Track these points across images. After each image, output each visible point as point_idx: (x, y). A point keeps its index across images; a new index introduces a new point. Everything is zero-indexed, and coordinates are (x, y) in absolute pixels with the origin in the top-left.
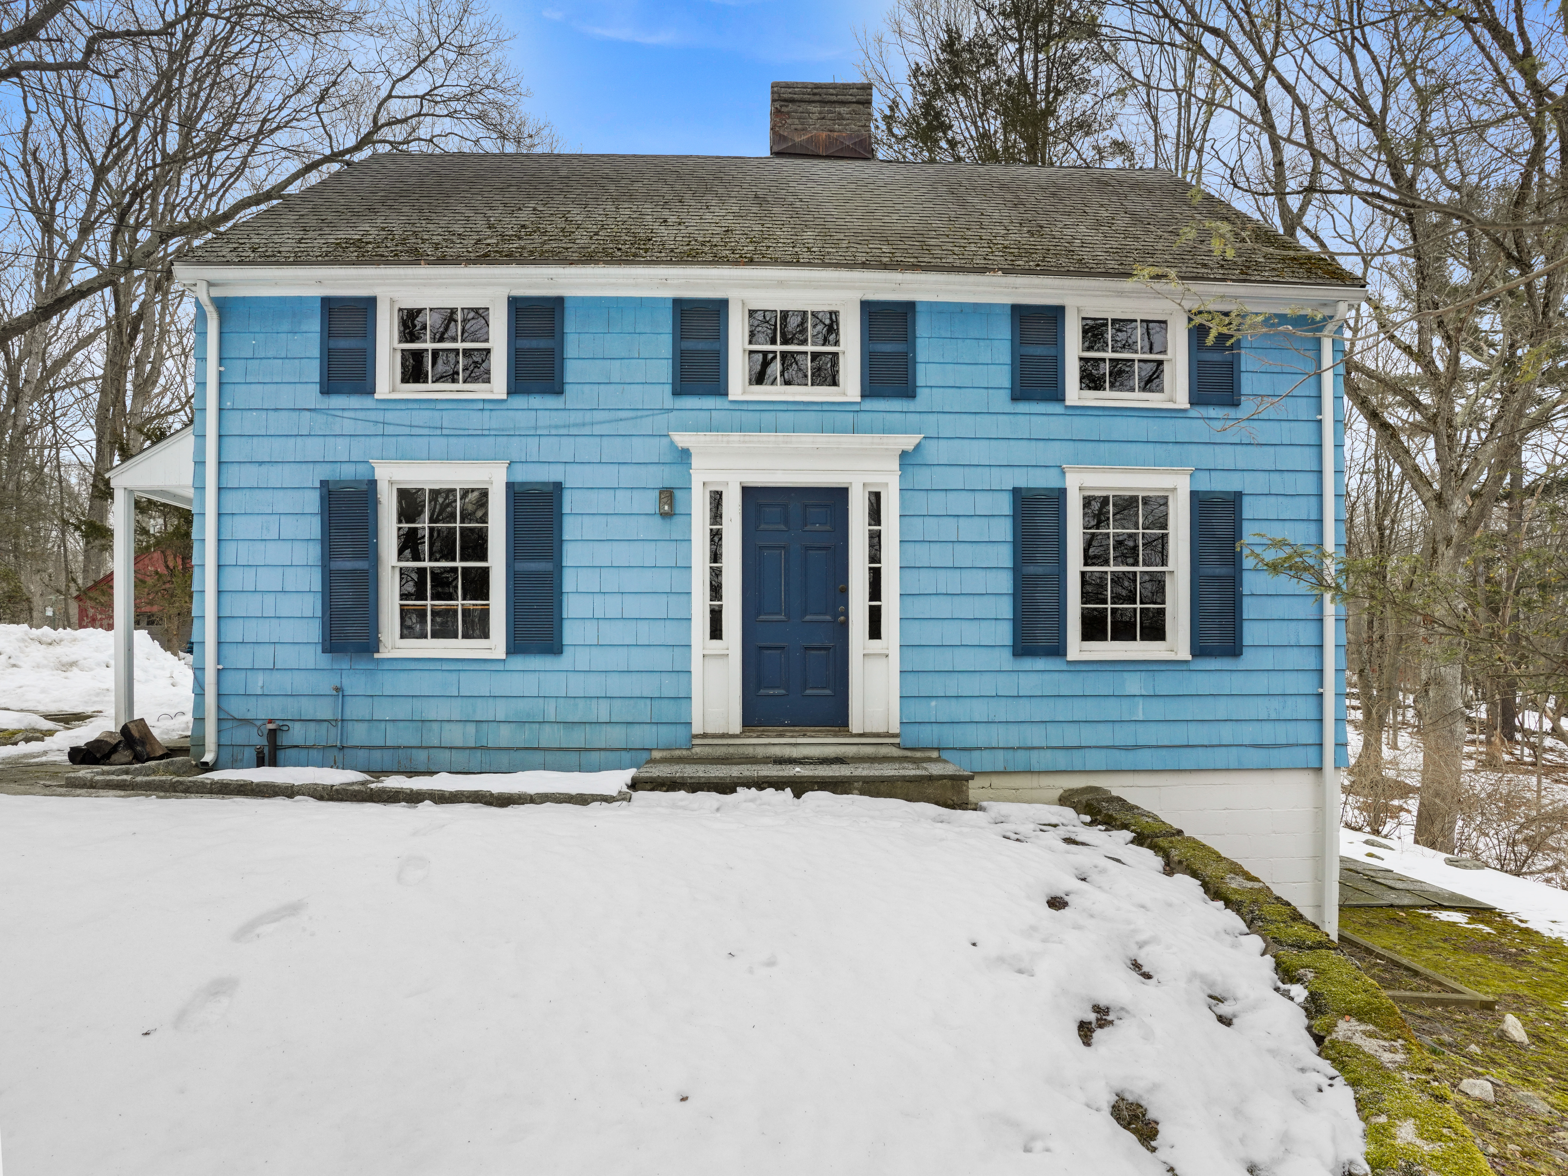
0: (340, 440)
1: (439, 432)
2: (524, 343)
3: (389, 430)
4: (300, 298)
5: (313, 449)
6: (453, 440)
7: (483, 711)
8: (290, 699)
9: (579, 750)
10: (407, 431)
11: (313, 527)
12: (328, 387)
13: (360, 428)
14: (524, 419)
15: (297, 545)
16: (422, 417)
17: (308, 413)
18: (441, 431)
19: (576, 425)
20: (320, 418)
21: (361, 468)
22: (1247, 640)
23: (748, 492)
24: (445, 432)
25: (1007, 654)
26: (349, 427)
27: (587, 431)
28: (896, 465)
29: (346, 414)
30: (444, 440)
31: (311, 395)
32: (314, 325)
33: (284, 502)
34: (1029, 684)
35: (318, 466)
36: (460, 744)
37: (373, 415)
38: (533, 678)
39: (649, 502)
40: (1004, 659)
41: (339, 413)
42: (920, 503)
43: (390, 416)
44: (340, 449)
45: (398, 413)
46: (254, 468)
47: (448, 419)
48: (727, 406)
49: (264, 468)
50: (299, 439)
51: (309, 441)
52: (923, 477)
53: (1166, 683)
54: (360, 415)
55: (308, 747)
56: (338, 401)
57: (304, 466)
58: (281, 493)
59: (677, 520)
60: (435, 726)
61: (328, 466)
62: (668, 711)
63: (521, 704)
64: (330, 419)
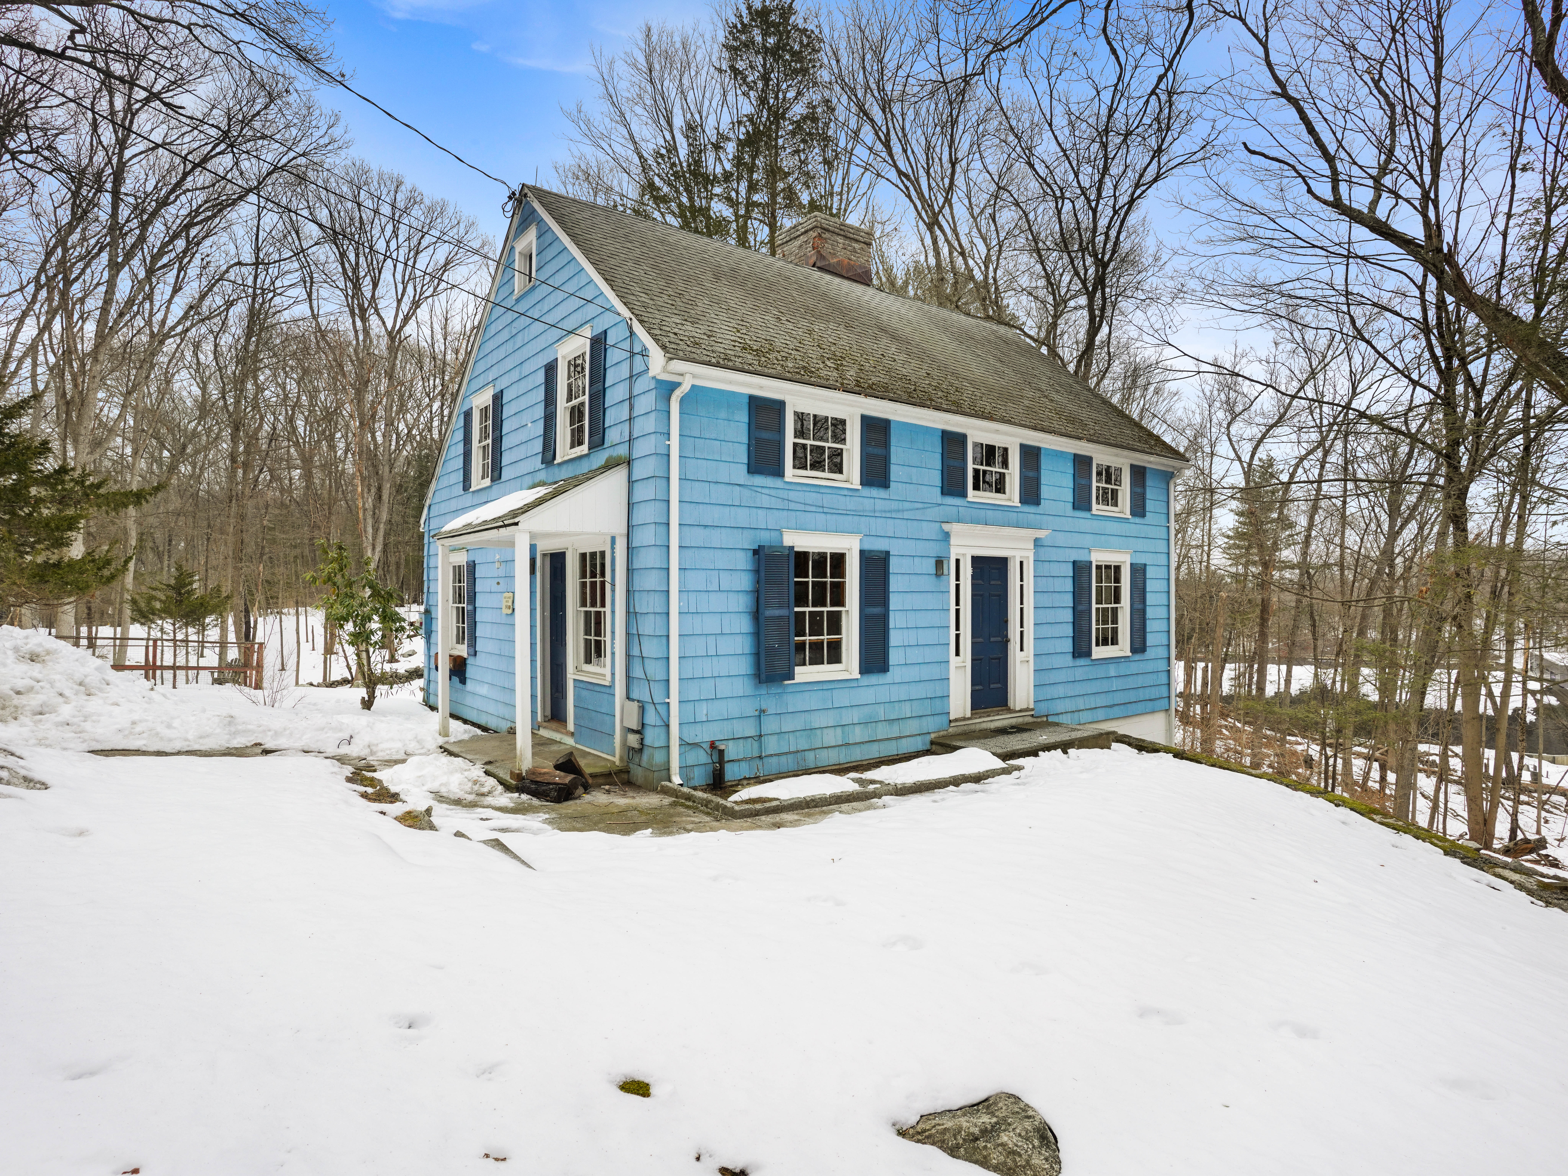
0: (760, 511)
1: (821, 510)
2: (871, 450)
3: (792, 506)
4: (734, 393)
5: (742, 517)
6: (829, 516)
7: (848, 717)
8: (725, 722)
9: (896, 738)
10: (802, 507)
11: (745, 581)
12: (754, 468)
13: (775, 503)
14: (868, 504)
15: (731, 595)
16: (811, 498)
17: (738, 488)
18: (823, 510)
19: (895, 511)
20: (746, 492)
21: (774, 534)
22: (1149, 643)
23: (976, 560)
24: (825, 510)
25: (1069, 657)
26: (766, 501)
27: (900, 515)
28: (1031, 545)
29: (764, 491)
30: (823, 515)
31: (740, 473)
32: (743, 417)
33: (722, 560)
34: (1079, 674)
35: (745, 531)
36: (833, 744)
37: (783, 494)
38: (871, 691)
39: (929, 566)
40: (1068, 660)
41: (759, 490)
42: (1046, 569)
43: (792, 495)
44: (761, 519)
45: (797, 493)
46: (701, 531)
47: (828, 500)
48: (966, 504)
49: (707, 531)
50: (732, 508)
51: (739, 510)
52: (1045, 554)
53: (1124, 669)
54: (773, 492)
55: (739, 761)
56: (759, 480)
57: (735, 530)
58: (719, 552)
59: (943, 578)
60: (818, 732)
61: (752, 531)
62: (938, 706)
63: (866, 710)
64: (754, 494)
